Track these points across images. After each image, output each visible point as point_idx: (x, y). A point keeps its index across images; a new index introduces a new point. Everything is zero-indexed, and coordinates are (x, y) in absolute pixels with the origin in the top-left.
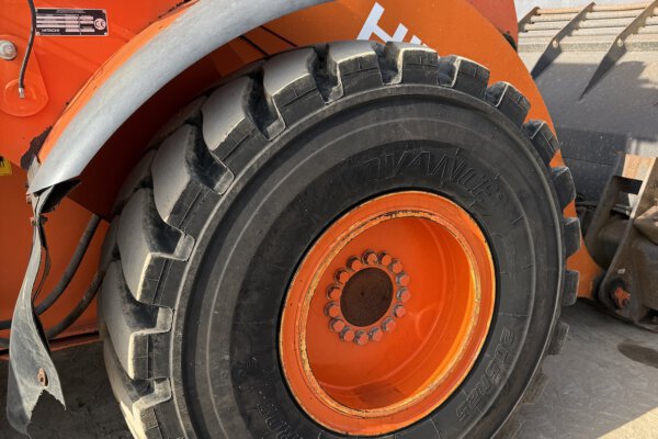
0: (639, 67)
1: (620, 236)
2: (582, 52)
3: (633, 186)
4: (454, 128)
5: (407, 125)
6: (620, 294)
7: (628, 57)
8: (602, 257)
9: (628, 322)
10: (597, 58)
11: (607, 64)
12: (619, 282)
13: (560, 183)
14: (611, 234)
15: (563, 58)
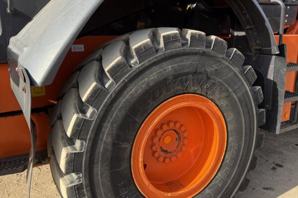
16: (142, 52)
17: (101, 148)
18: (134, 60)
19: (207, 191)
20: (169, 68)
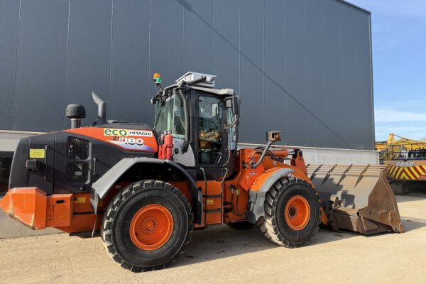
0: (333, 179)
1: (332, 212)
2: (321, 175)
3: (332, 202)
4: (304, 188)
5: (298, 187)
6: (333, 224)
7: (331, 177)
8: (328, 216)
9: (336, 231)
10: (324, 177)
11: (326, 178)
12: (332, 221)
13: (318, 196)
14: (329, 212)
15: (316, 176)
16: (136, 189)
17: (118, 221)
18: (133, 191)
19: (164, 247)
20: (146, 194)
